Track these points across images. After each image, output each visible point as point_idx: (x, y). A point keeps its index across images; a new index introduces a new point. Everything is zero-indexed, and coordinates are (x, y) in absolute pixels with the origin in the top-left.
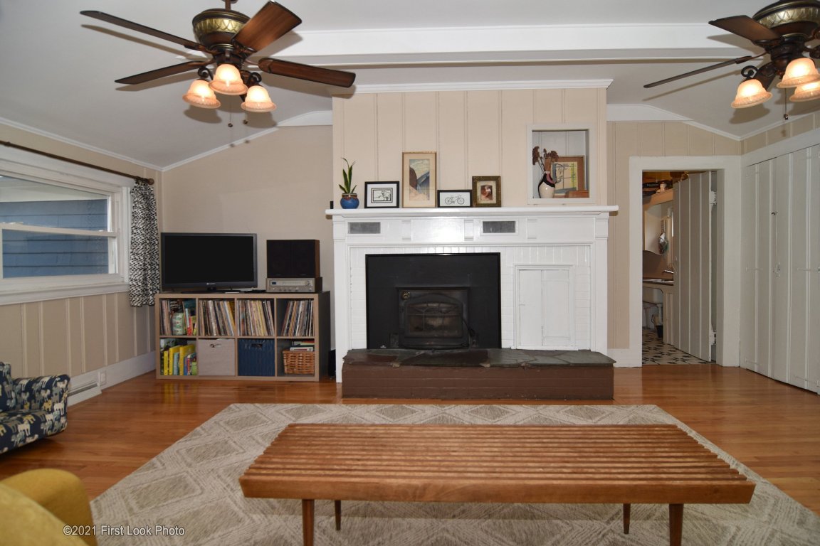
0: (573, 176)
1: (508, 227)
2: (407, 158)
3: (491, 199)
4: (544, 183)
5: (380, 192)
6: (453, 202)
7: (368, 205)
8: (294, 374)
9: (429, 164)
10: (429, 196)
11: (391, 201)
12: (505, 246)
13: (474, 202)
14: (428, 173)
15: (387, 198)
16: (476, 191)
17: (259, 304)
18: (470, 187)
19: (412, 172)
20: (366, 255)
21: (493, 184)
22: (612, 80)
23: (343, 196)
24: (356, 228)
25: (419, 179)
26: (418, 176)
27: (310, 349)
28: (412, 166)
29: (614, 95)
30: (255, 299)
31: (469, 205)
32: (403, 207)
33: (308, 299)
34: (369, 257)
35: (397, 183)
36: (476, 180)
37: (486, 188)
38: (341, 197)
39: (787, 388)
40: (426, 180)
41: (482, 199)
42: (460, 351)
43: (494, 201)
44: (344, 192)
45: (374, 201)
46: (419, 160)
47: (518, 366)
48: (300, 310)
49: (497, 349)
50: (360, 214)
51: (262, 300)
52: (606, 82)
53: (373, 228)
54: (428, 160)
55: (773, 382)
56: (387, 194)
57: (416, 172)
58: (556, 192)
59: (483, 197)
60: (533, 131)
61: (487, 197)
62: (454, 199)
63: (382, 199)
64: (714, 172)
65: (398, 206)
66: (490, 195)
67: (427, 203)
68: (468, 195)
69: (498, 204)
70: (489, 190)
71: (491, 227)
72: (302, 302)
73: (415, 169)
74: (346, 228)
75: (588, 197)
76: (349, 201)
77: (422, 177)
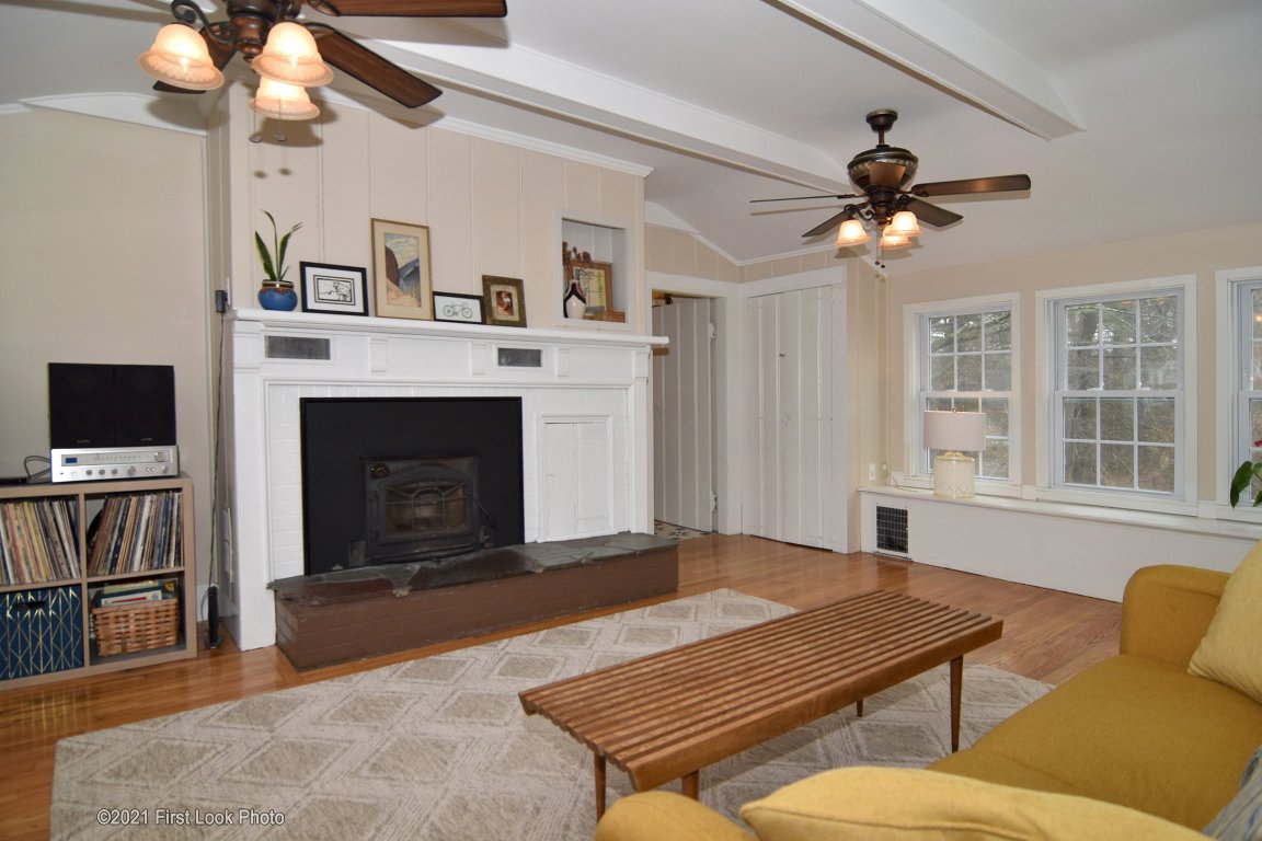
0: (600, 288)
1: (531, 358)
2: (380, 229)
3: (512, 313)
4: (574, 296)
5: (331, 283)
6: (456, 314)
7: (310, 307)
8: (125, 654)
9: (418, 246)
10: (420, 300)
11: (352, 302)
12: (528, 387)
13: (487, 317)
14: (417, 260)
15: (345, 296)
16: (490, 301)
17: (29, 511)
18: (479, 292)
19: (390, 256)
20: (301, 399)
21: (512, 290)
22: (652, 169)
23: (265, 285)
24: (283, 347)
25: (403, 268)
26: (401, 264)
27: (155, 597)
28: (388, 245)
29: (655, 188)
30: (17, 501)
31: (480, 321)
32: (376, 316)
33: (167, 491)
34: (306, 404)
35: (363, 271)
36: (488, 281)
37: (503, 295)
38: (260, 287)
39: (800, 549)
40: (415, 272)
41: (500, 314)
42: (471, 556)
43: (516, 318)
44: (267, 277)
45: (319, 300)
46: (401, 236)
47: (578, 565)
48: (146, 513)
49: (520, 546)
50: (292, 322)
51: (38, 500)
52: (645, 170)
53: (314, 349)
54: (416, 238)
55: (784, 546)
56: (344, 287)
57: (397, 256)
58: (587, 310)
59: (500, 310)
60: (563, 219)
61: (506, 309)
62: (458, 309)
63: (334, 296)
64: (712, 299)
65: (366, 313)
66: (509, 308)
67: (417, 312)
68: (475, 304)
69: (522, 323)
70: (508, 300)
71: (510, 357)
72: (148, 499)
73: (394, 250)
74: (261, 346)
75: (624, 321)
76: (277, 295)
77: (406, 266)
